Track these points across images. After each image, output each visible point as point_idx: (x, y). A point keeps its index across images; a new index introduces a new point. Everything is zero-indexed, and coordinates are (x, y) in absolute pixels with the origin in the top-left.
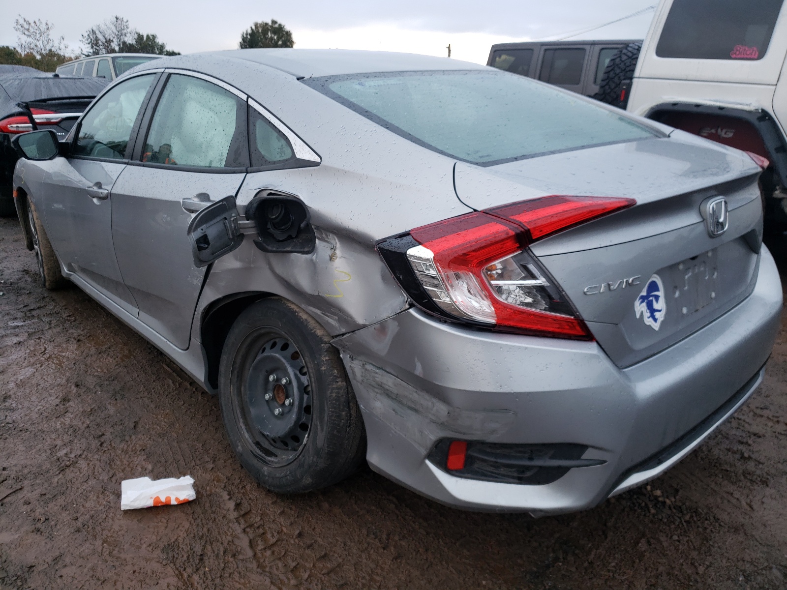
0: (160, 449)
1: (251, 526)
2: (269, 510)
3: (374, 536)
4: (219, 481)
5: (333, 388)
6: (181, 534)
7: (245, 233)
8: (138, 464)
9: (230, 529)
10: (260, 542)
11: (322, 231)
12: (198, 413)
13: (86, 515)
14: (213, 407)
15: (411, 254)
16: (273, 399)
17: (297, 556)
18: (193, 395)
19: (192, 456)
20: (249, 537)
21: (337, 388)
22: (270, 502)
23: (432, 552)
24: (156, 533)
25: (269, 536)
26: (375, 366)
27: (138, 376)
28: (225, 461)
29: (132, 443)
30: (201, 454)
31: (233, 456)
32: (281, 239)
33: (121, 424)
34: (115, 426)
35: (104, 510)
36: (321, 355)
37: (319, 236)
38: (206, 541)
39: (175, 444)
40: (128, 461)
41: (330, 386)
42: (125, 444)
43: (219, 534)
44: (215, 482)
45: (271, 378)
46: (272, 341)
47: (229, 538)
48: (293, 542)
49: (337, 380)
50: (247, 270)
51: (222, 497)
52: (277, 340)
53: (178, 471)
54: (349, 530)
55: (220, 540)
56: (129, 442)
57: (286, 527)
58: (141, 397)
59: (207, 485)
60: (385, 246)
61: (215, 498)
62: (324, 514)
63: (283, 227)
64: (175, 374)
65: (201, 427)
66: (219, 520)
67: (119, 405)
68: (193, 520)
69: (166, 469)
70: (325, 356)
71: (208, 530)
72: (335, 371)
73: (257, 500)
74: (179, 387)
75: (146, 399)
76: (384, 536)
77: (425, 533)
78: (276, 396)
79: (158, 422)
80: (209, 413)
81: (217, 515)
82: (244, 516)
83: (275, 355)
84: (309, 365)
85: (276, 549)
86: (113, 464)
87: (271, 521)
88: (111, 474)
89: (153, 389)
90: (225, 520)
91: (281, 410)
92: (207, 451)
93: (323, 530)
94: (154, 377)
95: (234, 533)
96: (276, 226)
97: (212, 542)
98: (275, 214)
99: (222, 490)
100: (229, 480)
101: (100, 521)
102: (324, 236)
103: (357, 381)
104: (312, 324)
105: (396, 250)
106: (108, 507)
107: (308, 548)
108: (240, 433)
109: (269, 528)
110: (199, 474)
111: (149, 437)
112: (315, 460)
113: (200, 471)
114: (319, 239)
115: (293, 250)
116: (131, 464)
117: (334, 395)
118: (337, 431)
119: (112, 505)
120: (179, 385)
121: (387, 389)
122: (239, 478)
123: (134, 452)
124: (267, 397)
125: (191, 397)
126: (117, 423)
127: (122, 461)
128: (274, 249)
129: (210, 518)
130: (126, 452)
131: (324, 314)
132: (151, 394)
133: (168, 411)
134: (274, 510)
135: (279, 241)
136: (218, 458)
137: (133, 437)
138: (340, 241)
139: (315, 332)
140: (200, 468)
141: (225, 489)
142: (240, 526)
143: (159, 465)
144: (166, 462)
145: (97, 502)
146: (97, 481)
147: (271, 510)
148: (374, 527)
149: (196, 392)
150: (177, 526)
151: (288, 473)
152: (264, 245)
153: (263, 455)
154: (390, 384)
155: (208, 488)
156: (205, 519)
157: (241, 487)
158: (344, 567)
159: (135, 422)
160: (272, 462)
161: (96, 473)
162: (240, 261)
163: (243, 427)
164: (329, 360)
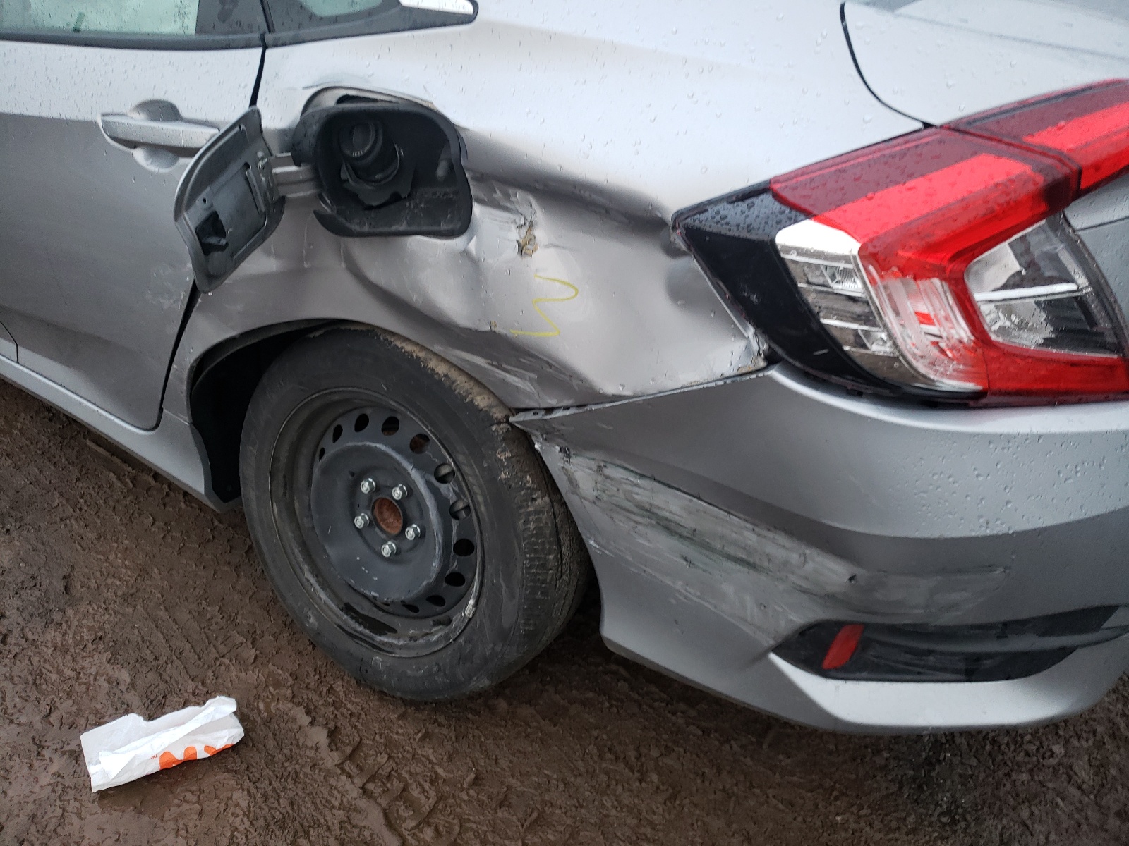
0: (136, 631)
1: (372, 778)
2: (397, 733)
3: (612, 757)
4: (277, 685)
5: (530, 514)
6: (237, 821)
7: (290, 196)
8: (97, 673)
9: (335, 792)
10: (404, 812)
11: (494, 183)
12: (189, 537)
13: (18, 816)
14: (216, 522)
15: (790, 243)
16: (372, 523)
17: (485, 828)
18: (167, 500)
19: (207, 637)
20: (380, 805)
21: (537, 512)
22: (394, 717)
23: (729, 772)
24: (183, 833)
25: (415, 792)
26: (632, 471)
27: (40, 472)
28: (276, 639)
29: (70, 627)
30: (222, 628)
31: (288, 623)
32: (375, 204)
33: (35, 585)
34: (22, 592)
35: (53, 796)
36: (494, 450)
37: (481, 195)
38: (296, 832)
39: (162, 614)
40: (74, 670)
41: (523, 510)
42: (55, 631)
43: (316, 808)
44: (271, 688)
45: (365, 487)
46: (356, 414)
47: (341, 814)
48: (466, 798)
49: (534, 496)
50: (297, 275)
51: (294, 720)
52: (368, 412)
53: (187, 677)
54: (561, 750)
55: (322, 821)
56: (65, 626)
57: (440, 764)
58: (61, 520)
59: (257, 697)
60: (705, 222)
61: (283, 725)
62: (503, 723)
63: (378, 176)
64: (118, 461)
65: (204, 567)
66: (306, 775)
67: (18, 544)
68: (251, 784)
69: (161, 675)
70: (503, 451)
71: (292, 804)
72: (528, 478)
73: (366, 715)
74: (134, 486)
75: (73, 522)
76: (632, 754)
77: (700, 733)
78: (379, 519)
79: (112, 570)
80: (211, 537)
81: (297, 763)
82: (351, 757)
83: (373, 445)
84: (466, 469)
85: (438, 819)
86: (43, 681)
87: (409, 756)
88: (44, 707)
89: (81, 497)
90: (317, 771)
91: (394, 546)
92: (231, 620)
93: (515, 760)
94: (75, 472)
95: (345, 800)
96: (361, 172)
97: (306, 829)
98: (361, 148)
99: (290, 705)
100: (296, 678)
101: (52, 826)
102: (498, 195)
103: (581, 498)
104: (461, 383)
105: (744, 234)
106: (60, 787)
107: (501, 805)
108: (307, 591)
109: (410, 773)
110: (233, 674)
111: (104, 606)
112: (498, 649)
113: (232, 667)
114: (481, 202)
115: (413, 228)
116: (82, 675)
117: (532, 526)
118: (542, 593)
119: (68, 781)
120: (132, 482)
121: (667, 519)
122: (315, 671)
123: (82, 647)
124: (359, 522)
125: (165, 505)
126: (25, 585)
127: (59, 672)
128: (366, 229)
129: (286, 774)
130: (65, 651)
131: (498, 367)
132: (81, 510)
133: (126, 542)
134: (405, 731)
135: (370, 208)
136: (258, 632)
137: (70, 612)
138: (543, 207)
139: (472, 401)
140: (231, 661)
141: (296, 700)
142: (353, 783)
143: (144, 670)
144: (156, 659)
145: (32, 779)
146: (20, 730)
147: (401, 731)
148: (605, 737)
149: (172, 493)
150: (222, 807)
151: (435, 669)
152: (342, 220)
153: (367, 632)
154: (674, 508)
155: (262, 706)
156: (277, 777)
157: (325, 690)
158: (581, 834)
159: (64, 577)
160: (391, 645)
161: (10, 711)
162: (277, 256)
163: (313, 580)
164: (512, 457)
